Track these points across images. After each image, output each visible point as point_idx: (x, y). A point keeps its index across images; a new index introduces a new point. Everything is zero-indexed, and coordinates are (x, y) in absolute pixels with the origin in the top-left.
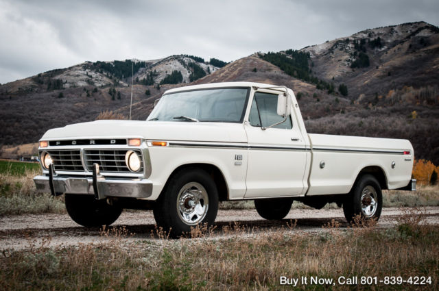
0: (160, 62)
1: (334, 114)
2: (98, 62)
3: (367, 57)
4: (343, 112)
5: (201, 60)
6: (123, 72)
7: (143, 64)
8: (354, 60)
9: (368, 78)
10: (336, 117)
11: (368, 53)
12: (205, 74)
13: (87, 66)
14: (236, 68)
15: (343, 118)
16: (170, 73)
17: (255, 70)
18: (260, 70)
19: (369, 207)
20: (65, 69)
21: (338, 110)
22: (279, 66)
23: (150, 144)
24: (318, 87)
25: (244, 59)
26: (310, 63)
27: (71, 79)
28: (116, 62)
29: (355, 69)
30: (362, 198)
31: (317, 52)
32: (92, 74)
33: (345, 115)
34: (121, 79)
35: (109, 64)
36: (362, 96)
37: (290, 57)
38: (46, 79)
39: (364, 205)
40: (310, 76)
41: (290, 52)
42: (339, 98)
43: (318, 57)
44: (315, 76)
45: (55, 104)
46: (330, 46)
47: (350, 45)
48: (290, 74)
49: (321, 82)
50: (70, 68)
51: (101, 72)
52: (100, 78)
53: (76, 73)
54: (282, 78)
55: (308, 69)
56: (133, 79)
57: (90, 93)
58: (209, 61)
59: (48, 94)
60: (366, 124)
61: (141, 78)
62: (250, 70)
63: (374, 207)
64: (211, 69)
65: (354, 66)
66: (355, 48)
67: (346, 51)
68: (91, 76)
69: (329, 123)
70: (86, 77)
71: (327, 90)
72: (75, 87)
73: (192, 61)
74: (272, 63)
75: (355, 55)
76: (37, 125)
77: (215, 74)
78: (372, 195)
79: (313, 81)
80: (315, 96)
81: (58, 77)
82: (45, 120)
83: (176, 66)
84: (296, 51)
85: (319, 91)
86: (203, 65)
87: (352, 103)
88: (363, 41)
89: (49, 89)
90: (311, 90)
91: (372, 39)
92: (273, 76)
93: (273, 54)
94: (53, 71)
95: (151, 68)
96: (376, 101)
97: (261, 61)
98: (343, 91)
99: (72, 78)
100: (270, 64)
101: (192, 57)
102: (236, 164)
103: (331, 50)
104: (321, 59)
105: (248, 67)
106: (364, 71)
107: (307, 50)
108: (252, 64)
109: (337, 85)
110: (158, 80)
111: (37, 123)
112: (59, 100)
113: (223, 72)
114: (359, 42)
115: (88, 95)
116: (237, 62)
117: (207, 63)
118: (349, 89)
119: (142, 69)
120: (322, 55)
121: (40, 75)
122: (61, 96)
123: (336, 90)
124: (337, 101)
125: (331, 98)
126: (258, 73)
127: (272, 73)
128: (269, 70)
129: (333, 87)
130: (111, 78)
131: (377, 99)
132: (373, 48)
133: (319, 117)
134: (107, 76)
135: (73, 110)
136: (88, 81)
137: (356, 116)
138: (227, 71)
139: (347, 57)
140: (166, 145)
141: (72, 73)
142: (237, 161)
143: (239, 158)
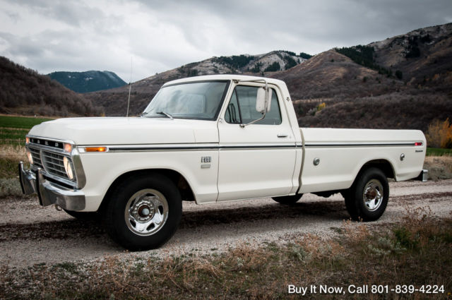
0: (265, 56)
1: (391, 92)
2: (222, 57)
3: (418, 49)
4: (398, 91)
5: (294, 54)
6: (239, 63)
7: (252, 58)
8: (408, 52)
9: (418, 65)
10: (393, 95)
11: (419, 47)
12: (296, 64)
13: (214, 60)
14: (318, 59)
15: (398, 95)
16: (271, 64)
17: (333, 61)
18: (337, 61)
19: (373, 201)
20: (199, 63)
21: (395, 90)
22: (350, 57)
23: (82, 150)
24: (380, 73)
25: (325, 52)
26: (374, 54)
28: (234, 57)
29: (409, 59)
30: (366, 192)
31: (380, 46)
32: (217, 65)
33: (399, 93)
34: (237, 68)
35: (229, 58)
36: (413, 79)
37: (359, 51)
38: (187, 70)
39: (368, 198)
40: (374, 64)
41: (359, 47)
42: (396, 81)
43: (380, 50)
44: (377, 64)
46: (390, 42)
47: (406, 41)
48: (359, 63)
49: (383, 69)
50: (203, 62)
51: (223, 64)
52: (223, 68)
53: (206, 65)
54: (353, 66)
55: (372, 59)
56: (246, 68)
58: (299, 54)
60: (416, 100)
61: (251, 68)
62: (329, 61)
63: (379, 200)
64: (301, 60)
65: (408, 56)
66: (409, 43)
67: (402, 45)
69: (387, 99)
71: (386, 75)
73: (287, 55)
74: (346, 55)
75: (409, 48)
77: (303, 64)
78: (377, 188)
79: (376, 68)
80: (377, 79)
81: (194, 68)
83: (275, 58)
84: (364, 46)
85: (381, 75)
86: (294, 58)
87: (405, 84)
88: (416, 37)
90: (374, 75)
91: (423, 36)
92: (346, 65)
93: (346, 49)
95: (258, 60)
96: (424, 83)
97: (337, 53)
98: (399, 76)
99: (204, 68)
100: (344, 56)
101: (287, 52)
102: (202, 167)
103: (390, 45)
104: (382, 52)
105: (328, 58)
106: (416, 60)
107: (372, 46)
108: (330, 56)
109: (394, 71)
110: (263, 69)
113: (309, 62)
114: (413, 38)
116: (319, 55)
117: (298, 56)
118: (403, 74)
119: (251, 61)
120: (383, 49)
121: (182, 67)
123: (394, 75)
124: (394, 83)
125: (390, 80)
126: (335, 63)
127: (345, 62)
128: (343, 60)
129: (391, 72)
130: (230, 68)
131: (425, 81)
132: (423, 42)
133: (379, 95)
134: (227, 67)
136: (215, 71)
137: (408, 94)
138: (312, 62)
139: (402, 49)
140: (104, 150)
141: (204, 65)
142: (203, 163)
143: (207, 160)
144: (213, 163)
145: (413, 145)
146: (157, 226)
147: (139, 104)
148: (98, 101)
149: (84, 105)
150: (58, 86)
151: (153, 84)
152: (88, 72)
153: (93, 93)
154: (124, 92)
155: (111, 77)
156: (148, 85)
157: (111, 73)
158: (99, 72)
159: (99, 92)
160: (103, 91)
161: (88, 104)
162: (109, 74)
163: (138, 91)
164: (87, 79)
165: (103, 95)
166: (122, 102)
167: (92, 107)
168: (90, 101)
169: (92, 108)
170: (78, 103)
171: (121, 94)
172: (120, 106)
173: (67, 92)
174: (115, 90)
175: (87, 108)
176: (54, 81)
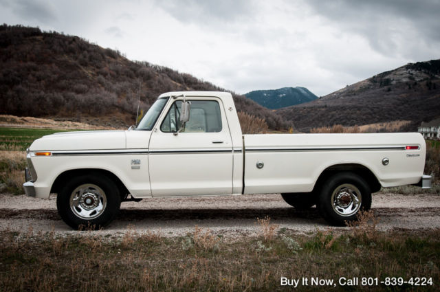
2: (418, 63)
13: (409, 66)
19: (351, 206)
20: (393, 71)
23: (33, 155)
27: (397, 77)
28: (433, 61)
32: (413, 72)
34: (436, 73)
35: (426, 63)
38: (378, 79)
45: (385, 96)
50: (396, 70)
51: (420, 70)
52: (419, 74)
53: (401, 72)
57: (411, 86)
59: (381, 89)
63: (357, 205)
68: (412, 74)
70: (408, 75)
72: (400, 83)
76: (372, 112)
78: (354, 193)
81: (387, 77)
82: (378, 108)
89: (381, 86)
94: (384, 73)
102: (133, 168)
111: (372, 110)
112: (388, 93)
115: (410, 88)
121: (374, 77)
122: (389, 90)
130: (428, 73)
134: (425, 72)
135: (398, 100)
136: (410, 78)
140: (50, 154)
141: (398, 73)
142: (133, 165)
143: (136, 162)
144: (143, 165)
145: (403, 148)
146: (98, 213)
147: (329, 117)
148: (288, 116)
149: (275, 120)
150: (253, 104)
151: (344, 96)
152: (282, 89)
153: (286, 109)
154: (314, 106)
155: (303, 92)
156: (338, 98)
157: (303, 88)
158: (292, 88)
159: (291, 107)
160: (294, 106)
161: (279, 119)
162: (301, 90)
163: (328, 104)
164: (281, 96)
165: (295, 110)
166: (312, 116)
167: (282, 121)
168: (280, 116)
169: (283, 123)
170: (270, 118)
171: (312, 108)
172: (311, 120)
173: (260, 109)
174: (307, 105)
175: (277, 122)
176: (249, 100)
